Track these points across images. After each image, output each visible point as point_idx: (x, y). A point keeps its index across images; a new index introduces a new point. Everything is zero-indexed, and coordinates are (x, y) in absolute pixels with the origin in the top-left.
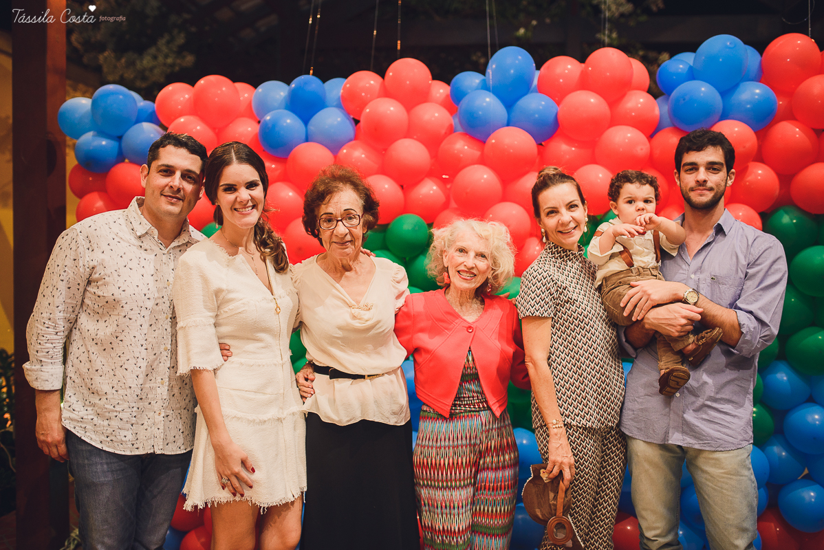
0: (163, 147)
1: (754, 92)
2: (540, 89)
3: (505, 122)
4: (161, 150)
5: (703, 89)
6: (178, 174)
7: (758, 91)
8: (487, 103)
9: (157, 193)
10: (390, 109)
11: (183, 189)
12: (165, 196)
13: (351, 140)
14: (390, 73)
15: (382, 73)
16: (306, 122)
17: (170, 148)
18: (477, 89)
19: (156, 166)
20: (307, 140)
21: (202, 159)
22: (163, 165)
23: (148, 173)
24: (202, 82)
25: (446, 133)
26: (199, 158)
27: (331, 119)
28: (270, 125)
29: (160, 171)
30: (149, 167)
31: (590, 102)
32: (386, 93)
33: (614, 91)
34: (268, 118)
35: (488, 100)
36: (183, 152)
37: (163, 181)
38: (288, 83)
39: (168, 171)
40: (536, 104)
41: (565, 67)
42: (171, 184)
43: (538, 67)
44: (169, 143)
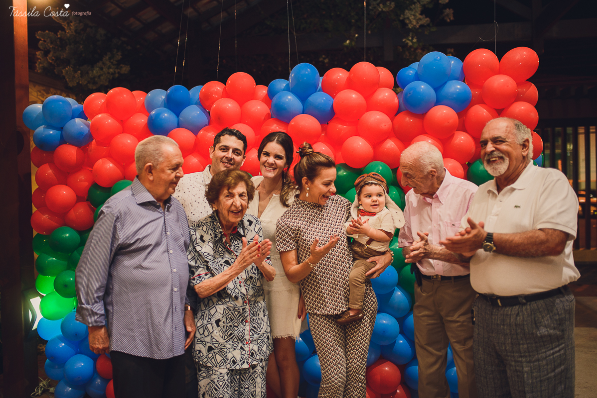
0: (223, 136)
1: (456, 87)
2: (323, 90)
3: (302, 111)
4: (222, 137)
5: (422, 87)
6: (231, 150)
7: (459, 87)
8: (290, 100)
9: (219, 161)
10: (229, 106)
11: (234, 159)
12: (223, 162)
13: (206, 125)
14: (229, 82)
15: (224, 82)
16: (178, 115)
17: (227, 136)
18: (284, 90)
19: (219, 146)
20: (179, 126)
21: (244, 143)
22: (222, 146)
23: (214, 150)
24: (111, 91)
25: (264, 119)
26: (242, 142)
27: (193, 113)
28: (154, 118)
29: (221, 149)
30: (215, 147)
31: (353, 96)
32: (227, 95)
33: (368, 89)
34: (153, 112)
35: (289, 97)
36: (234, 138)
37: (222, 154)
38: (166, 90)
39: (226, 149)
40: (320, 99)
41: (339, 74)
42: (227, 156)
43: (321, 75)
44: (226, 134)
